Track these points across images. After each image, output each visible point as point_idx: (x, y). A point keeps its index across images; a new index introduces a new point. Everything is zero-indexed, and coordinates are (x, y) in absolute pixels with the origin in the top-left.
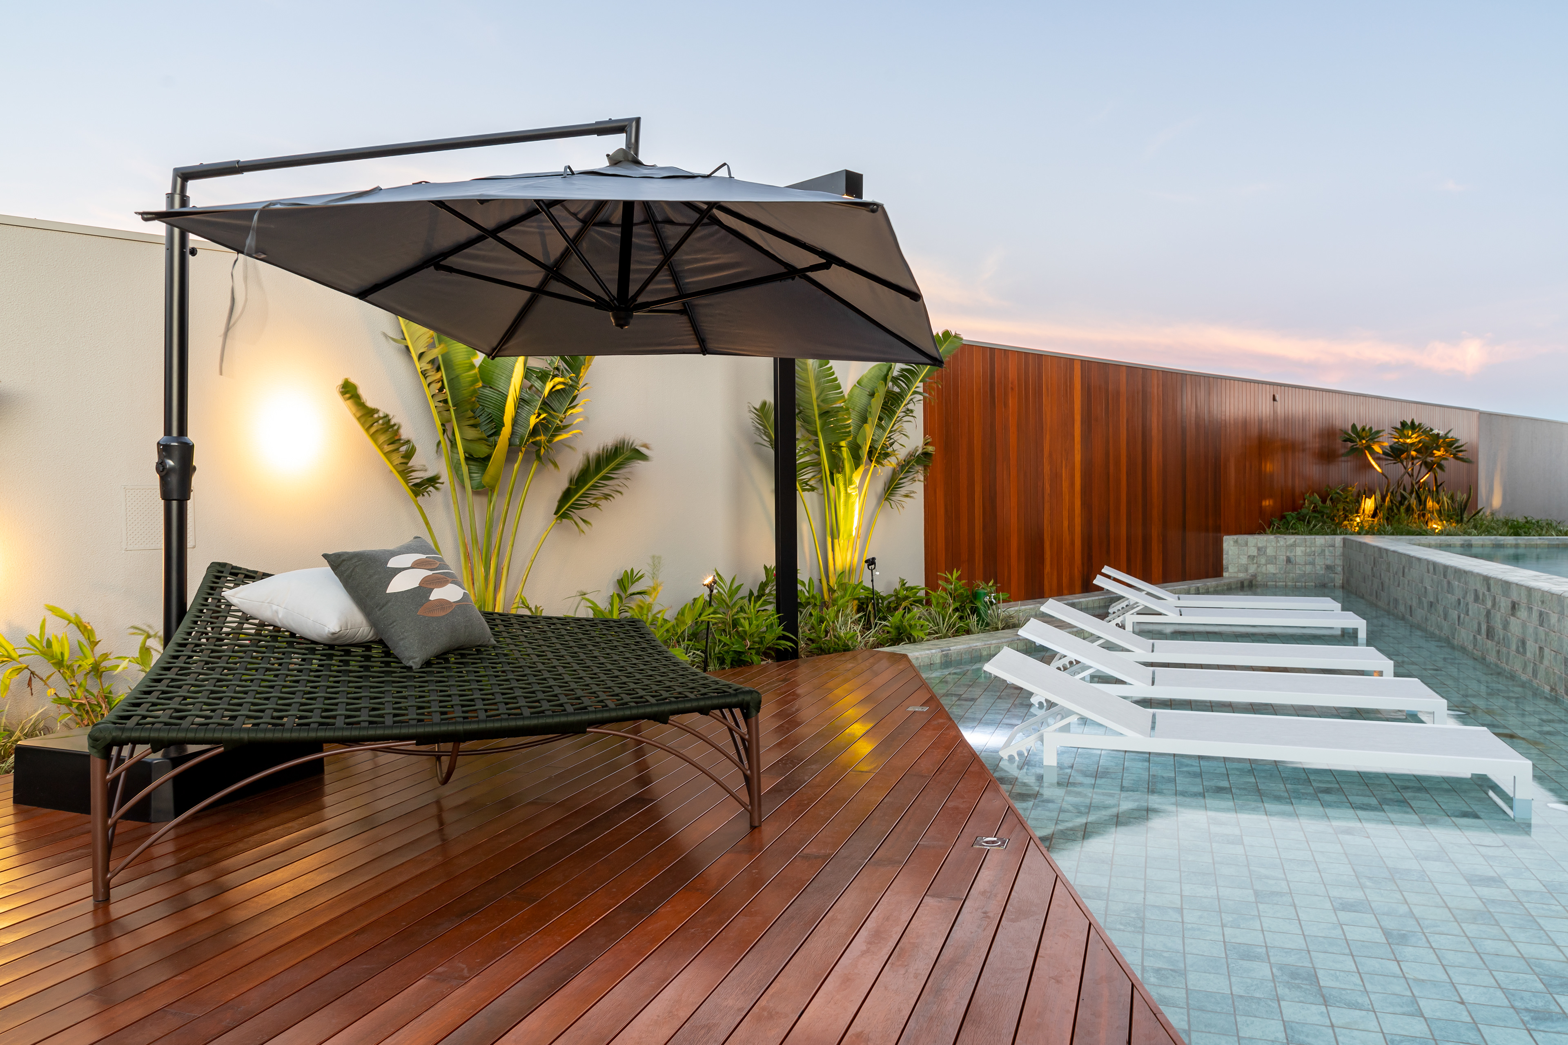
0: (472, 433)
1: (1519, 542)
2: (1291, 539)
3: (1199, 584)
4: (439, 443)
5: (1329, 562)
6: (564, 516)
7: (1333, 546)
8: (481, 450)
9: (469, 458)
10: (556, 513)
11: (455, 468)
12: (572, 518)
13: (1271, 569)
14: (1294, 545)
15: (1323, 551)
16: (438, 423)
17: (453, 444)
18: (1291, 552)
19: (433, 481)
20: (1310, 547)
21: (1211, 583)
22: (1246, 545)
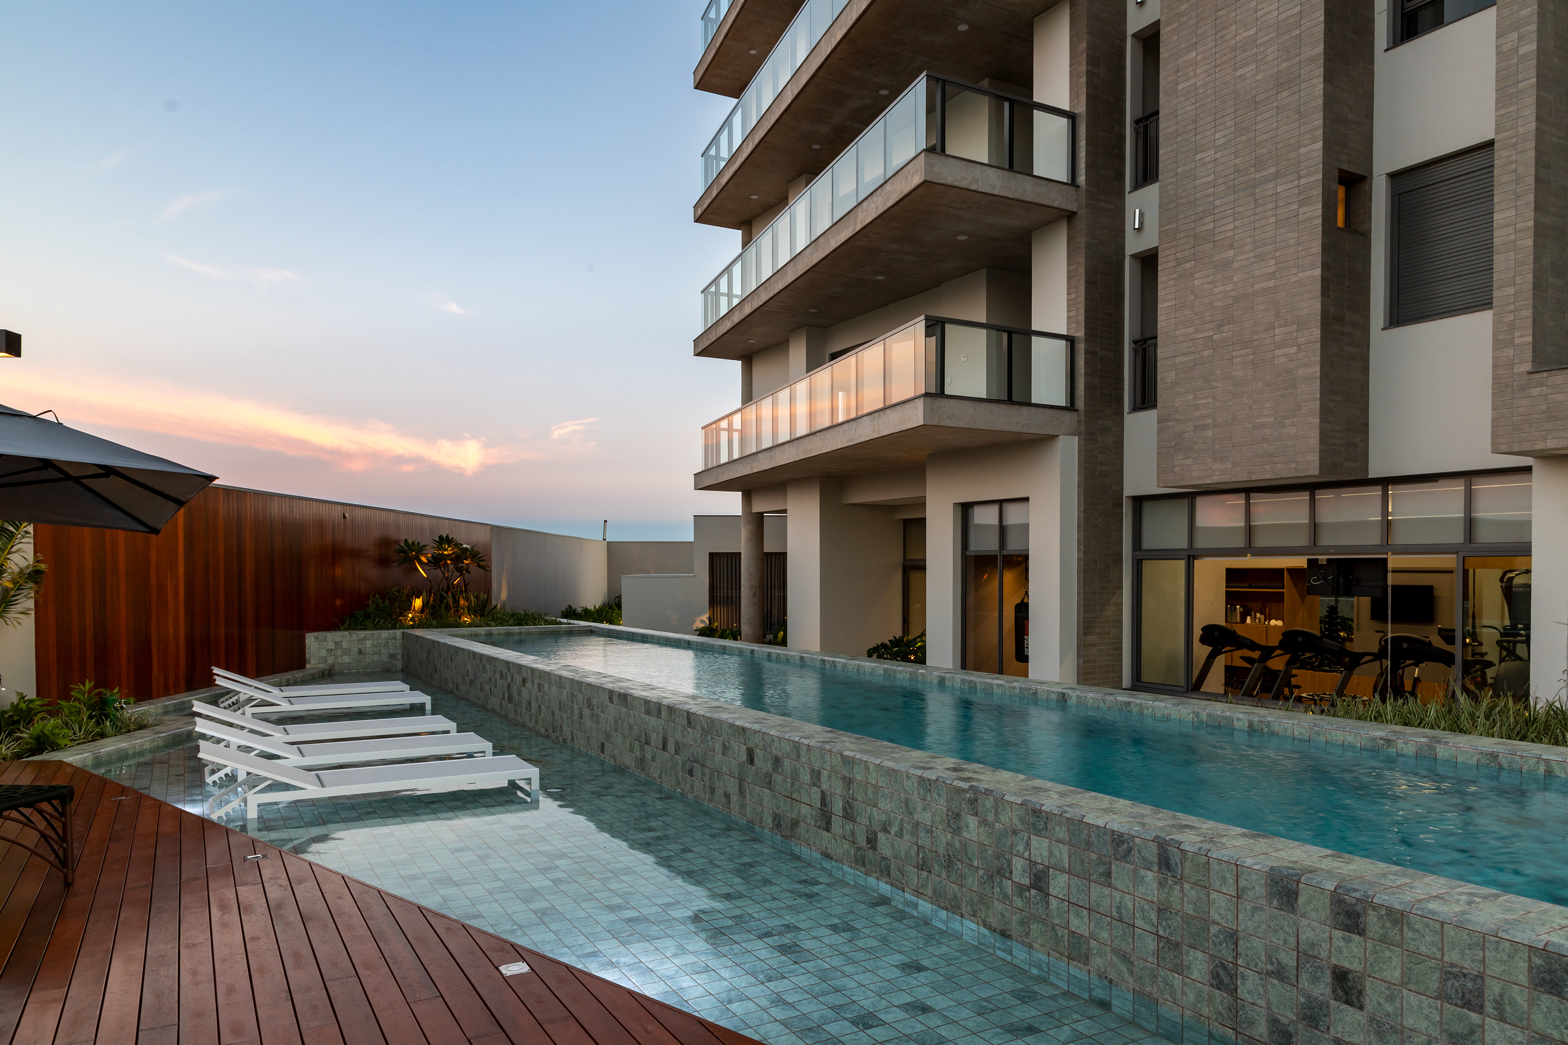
1: (522, 630)
2: (362, 634)
3: (288, 676)
5: (391, 652)
7: (395, 638)
13: (347, 659)
14: (365, 639)
15: (387, 643)
18: (362, 645)
20: (377, 640)
21: (298, 674)
22: (326, 640)
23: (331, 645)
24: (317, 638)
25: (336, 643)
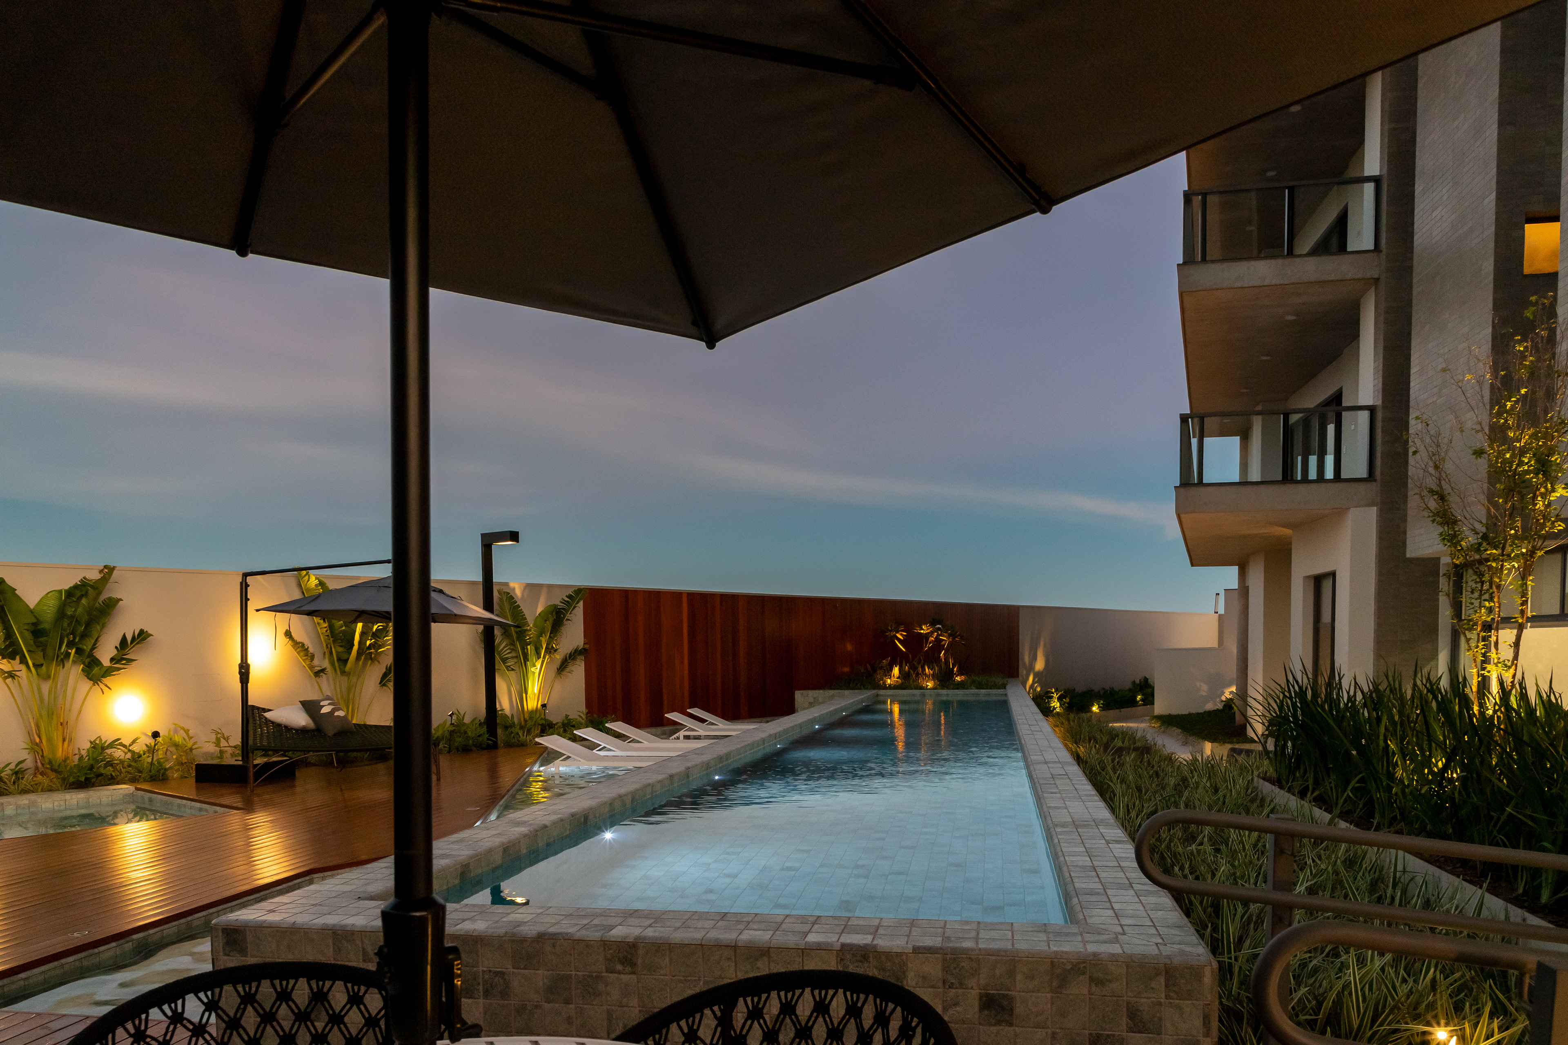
0: (340, 649)
4: (325, 653)
6: (384, 685)
8: (345, 656)
9: (339, 660)
10: (380, 683)
11: (332, 664)
12: (387, 686)
16: (325, 645)
17: (331, 653)
19: (323, 671)
22: (808, 696)
23: (811, 700)
24: (802, 694)
25: (815, 698)
